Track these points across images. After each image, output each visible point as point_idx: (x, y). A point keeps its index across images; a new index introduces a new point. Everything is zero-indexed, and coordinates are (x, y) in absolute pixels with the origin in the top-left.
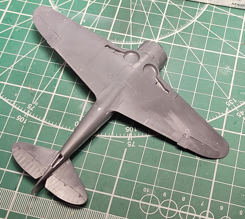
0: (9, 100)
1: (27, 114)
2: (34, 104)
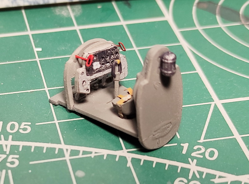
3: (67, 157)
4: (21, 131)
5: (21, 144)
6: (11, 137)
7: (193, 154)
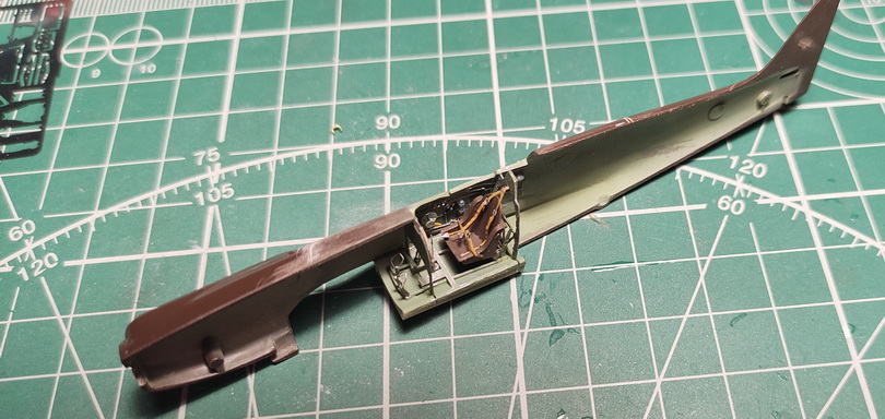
7: (741, 170)
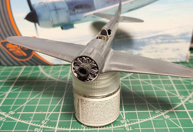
0: (26, 121)
1: (43, 126)
2: (46, 120)
3: (31, 121)
4: (38, 129)
5: (39, 126)
6: (41, 128)
